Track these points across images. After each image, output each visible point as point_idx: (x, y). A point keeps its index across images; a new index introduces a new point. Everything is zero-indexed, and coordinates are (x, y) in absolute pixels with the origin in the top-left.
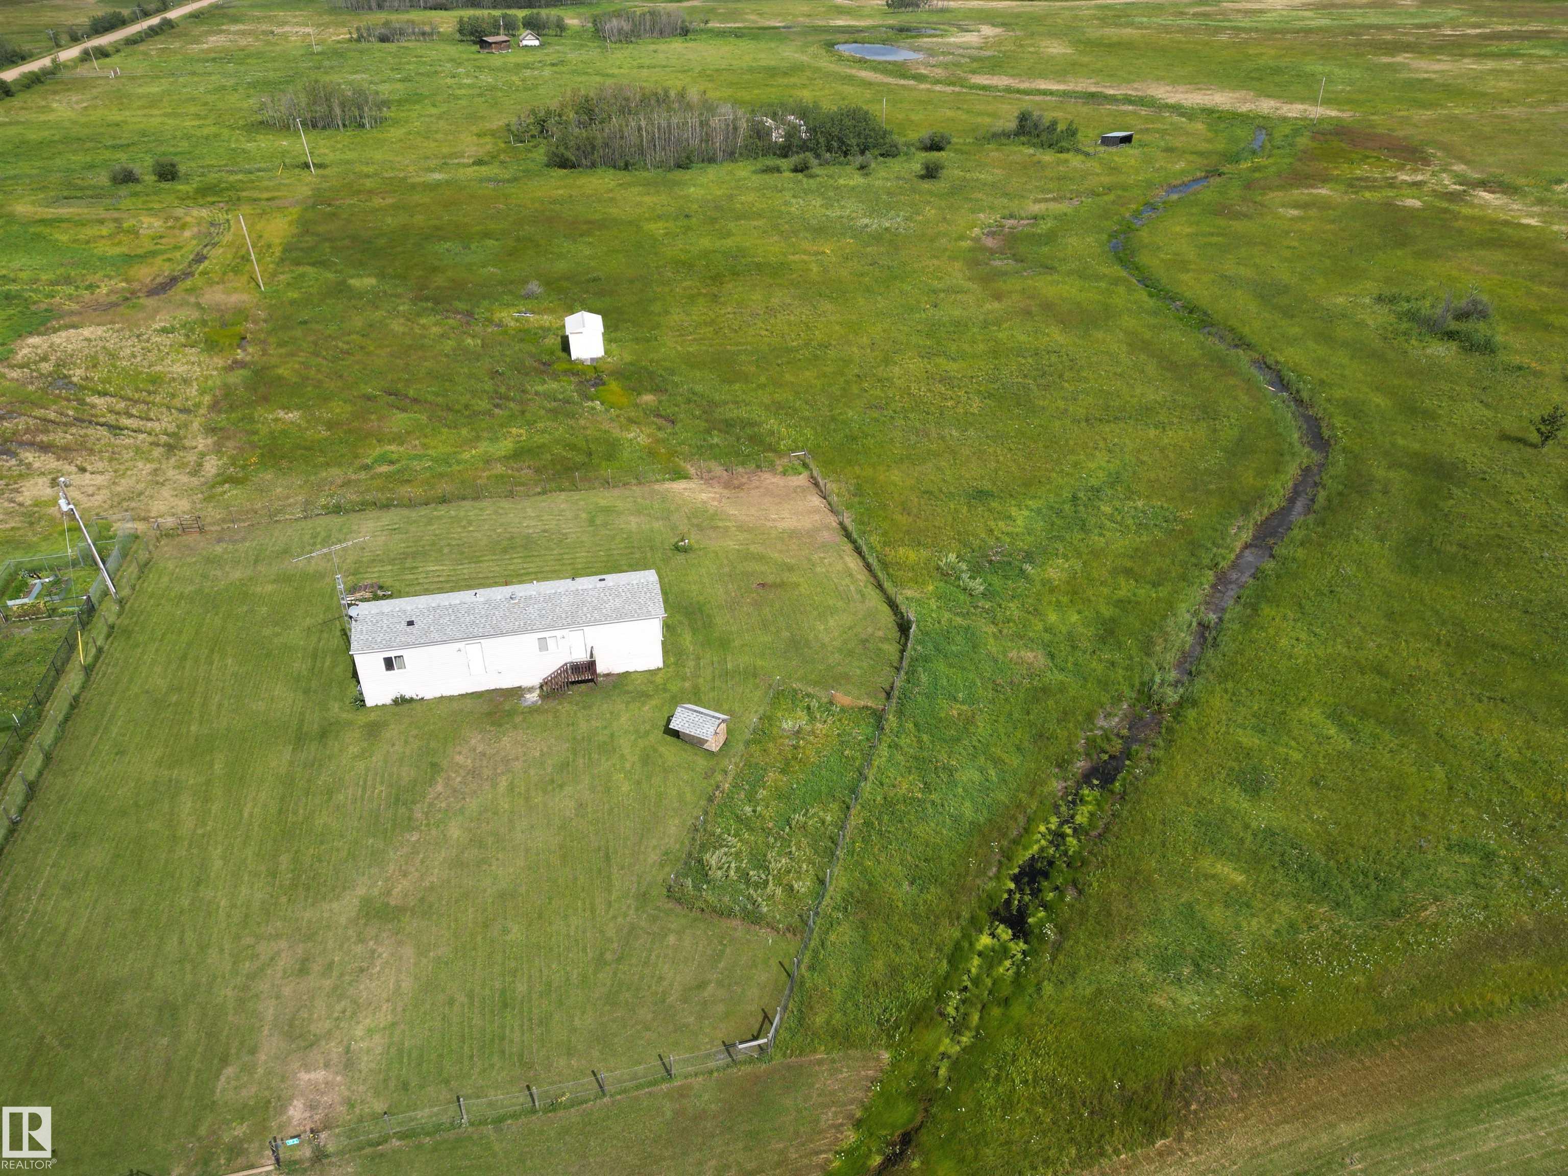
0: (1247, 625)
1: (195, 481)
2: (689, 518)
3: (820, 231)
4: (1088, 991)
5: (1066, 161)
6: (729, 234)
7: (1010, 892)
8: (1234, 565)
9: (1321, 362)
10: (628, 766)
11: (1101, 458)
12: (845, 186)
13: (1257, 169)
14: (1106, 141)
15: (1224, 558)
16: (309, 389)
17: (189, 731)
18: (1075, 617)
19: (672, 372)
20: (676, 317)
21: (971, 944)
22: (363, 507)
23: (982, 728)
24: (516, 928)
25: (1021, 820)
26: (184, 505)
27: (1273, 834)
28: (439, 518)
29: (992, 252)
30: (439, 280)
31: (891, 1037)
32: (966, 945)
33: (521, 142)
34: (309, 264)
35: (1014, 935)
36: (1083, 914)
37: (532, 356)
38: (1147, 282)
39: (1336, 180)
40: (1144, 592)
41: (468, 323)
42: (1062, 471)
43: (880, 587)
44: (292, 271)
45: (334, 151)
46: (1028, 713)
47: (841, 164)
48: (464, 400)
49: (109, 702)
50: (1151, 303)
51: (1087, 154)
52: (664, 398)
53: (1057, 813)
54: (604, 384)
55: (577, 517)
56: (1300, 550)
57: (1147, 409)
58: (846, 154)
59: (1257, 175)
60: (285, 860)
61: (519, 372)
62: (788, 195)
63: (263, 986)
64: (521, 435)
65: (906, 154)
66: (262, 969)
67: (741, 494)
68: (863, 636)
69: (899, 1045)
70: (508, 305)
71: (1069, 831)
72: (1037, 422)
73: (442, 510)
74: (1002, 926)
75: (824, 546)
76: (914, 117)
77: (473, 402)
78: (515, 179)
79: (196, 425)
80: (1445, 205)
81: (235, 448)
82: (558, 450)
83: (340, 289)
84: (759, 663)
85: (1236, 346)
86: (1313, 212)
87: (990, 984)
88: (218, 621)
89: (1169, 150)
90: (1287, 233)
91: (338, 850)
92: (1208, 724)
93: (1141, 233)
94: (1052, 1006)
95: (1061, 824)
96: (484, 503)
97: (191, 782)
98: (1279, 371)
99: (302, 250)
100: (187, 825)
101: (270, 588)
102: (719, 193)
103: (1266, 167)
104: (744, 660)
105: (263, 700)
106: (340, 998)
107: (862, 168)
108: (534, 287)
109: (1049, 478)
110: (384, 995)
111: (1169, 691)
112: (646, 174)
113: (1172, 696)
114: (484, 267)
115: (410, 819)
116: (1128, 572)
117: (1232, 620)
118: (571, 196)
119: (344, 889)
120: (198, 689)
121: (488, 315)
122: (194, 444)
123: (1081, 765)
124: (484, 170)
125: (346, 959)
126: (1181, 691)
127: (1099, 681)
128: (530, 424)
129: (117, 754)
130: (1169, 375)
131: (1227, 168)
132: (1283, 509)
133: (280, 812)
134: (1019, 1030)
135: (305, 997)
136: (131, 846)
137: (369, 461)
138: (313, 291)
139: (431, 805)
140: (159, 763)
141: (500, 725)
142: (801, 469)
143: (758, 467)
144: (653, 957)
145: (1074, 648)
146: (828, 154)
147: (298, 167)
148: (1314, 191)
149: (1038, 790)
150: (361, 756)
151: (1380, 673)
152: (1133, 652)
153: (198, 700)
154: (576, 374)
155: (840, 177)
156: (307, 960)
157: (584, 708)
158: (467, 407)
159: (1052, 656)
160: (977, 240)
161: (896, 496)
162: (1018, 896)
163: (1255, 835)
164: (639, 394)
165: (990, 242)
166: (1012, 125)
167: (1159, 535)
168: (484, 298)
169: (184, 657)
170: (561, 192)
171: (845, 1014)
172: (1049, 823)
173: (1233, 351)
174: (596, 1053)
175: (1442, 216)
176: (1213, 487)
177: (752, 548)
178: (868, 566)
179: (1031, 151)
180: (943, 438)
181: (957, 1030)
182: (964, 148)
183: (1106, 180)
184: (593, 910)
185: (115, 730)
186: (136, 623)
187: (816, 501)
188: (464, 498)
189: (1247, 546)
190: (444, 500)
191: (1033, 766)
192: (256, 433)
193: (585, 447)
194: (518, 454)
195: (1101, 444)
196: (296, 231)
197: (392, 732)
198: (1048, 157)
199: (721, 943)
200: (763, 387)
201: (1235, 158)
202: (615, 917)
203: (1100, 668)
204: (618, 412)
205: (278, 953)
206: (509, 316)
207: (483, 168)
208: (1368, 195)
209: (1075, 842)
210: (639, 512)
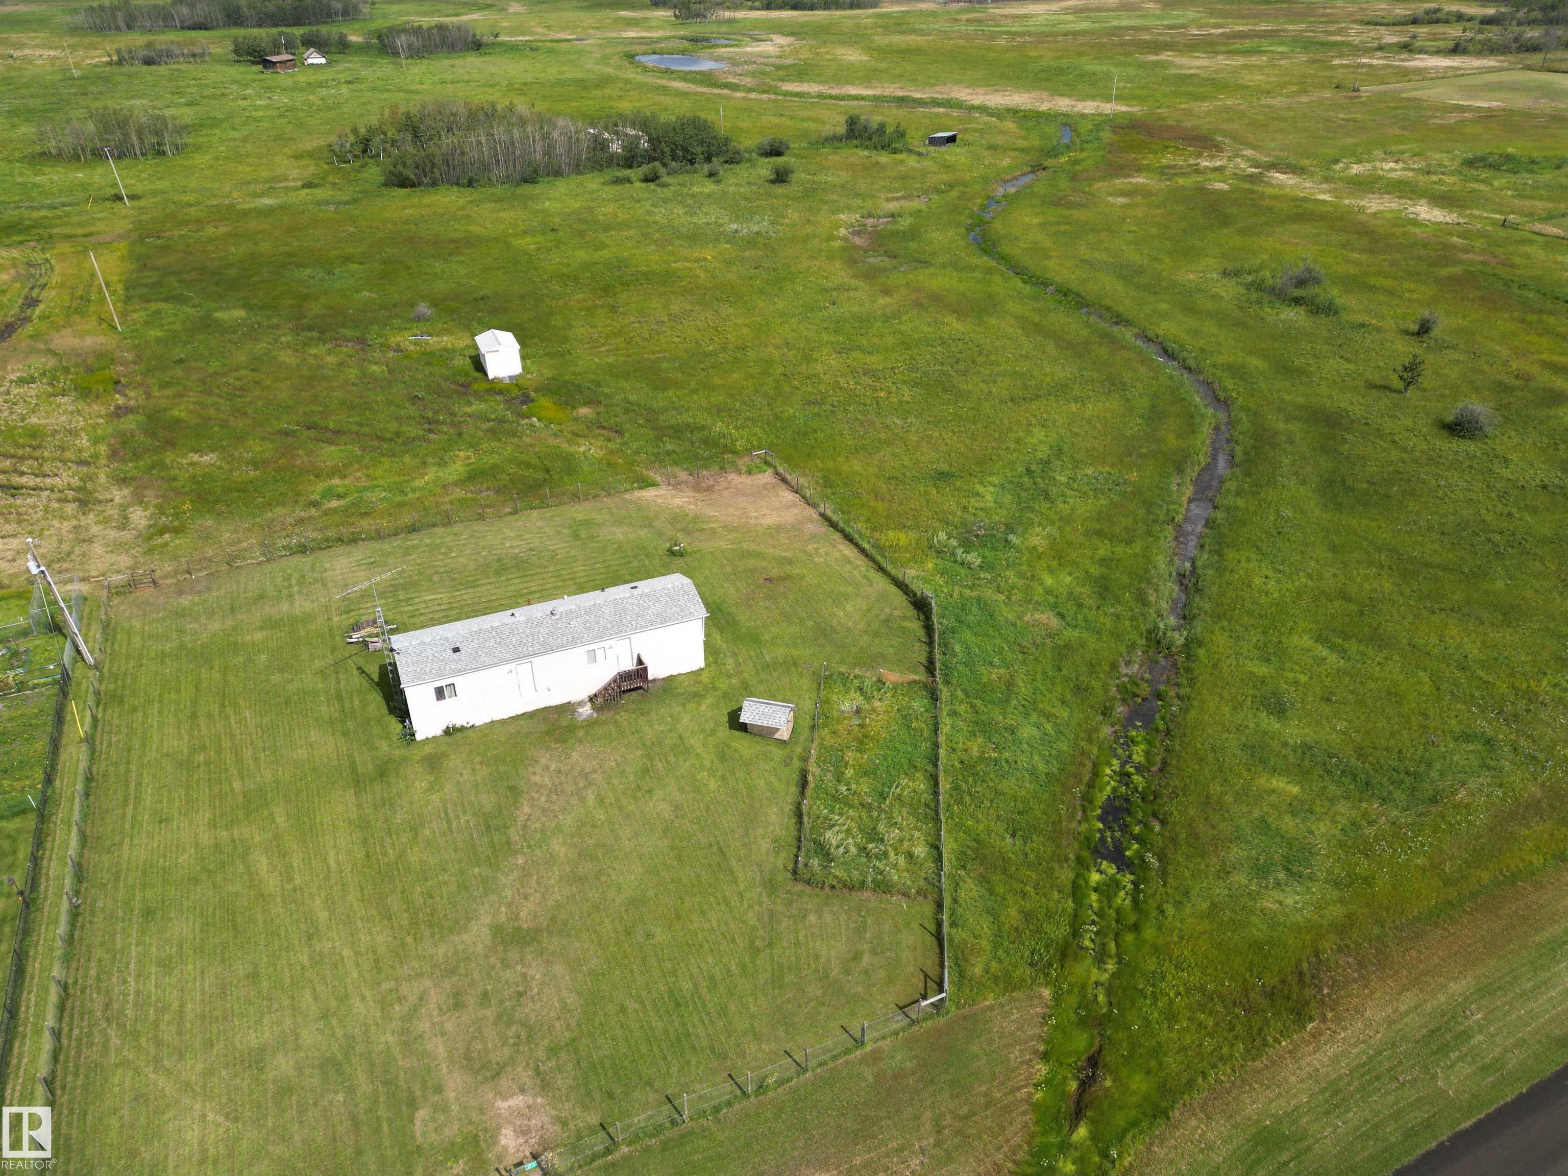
0: (1220, 571)
1: (126, 535)
2: (672, 524)
3: (694, 237)
4: (1204, 906)
5: (902, 161)
6: (602, 246)
7: (1100, 830)
8: (1186, 519)
9: (1196, 333)
10: (708, 764)
11: (1039, 434)
12: (701, 193)
13: (1076, 162)
14: (934, 142)
15: (1177, 513)
16: (216, 429)
17: (232, 790)
18: (1068, 579)
19: (599, 385)
20: (580, 330)
21: (1087, 882)
22: (328, 544)
23: (1023, 688)
24: (658, 931)
25: (1089, 765)
26: (124, 561)
27: (1311, 748)
28: (415, 547)
29: (866, 251)
30: (315, 309)
31: (1047, 975)
32: (1082, 882)
33: (345, 162)
34: (161, 300)
35: (1118, 868)
36: (1174, 840)
37: (447, 379)
38: (1018, 270)
39: (1147, 169)
40: (1119, 550)
41: (362, 350)
42: (1008, 448)
43: (881, 569)
44: (145, 309)
45: (141, 181)
46: (1060, 670)
47: (688, 172)
48: (393, 426)
49: (128, 771)
50: (1028, 289)
51: (920, 154)
52: (602, 409)
53: (1116, 756)
54: (533, 401)
55: (559, 533)
56: (1238, 499)
57: (1062, 386)
58: (692, 162)
59: (1078, 168)
60: (394, 903)
61: (439, 396)
62: (647, 205)
63: (423, 1026)
64: (469, 458)
65: (749, 160)
66: (416, 1008)
67: (714, 496)
68: (882, 617)
69: (1056, 981)
70: (400, 329)
71: (1132, 770)
72: (968, 404)
73: (414, 539)
74: (1105, 863)
75: (813, 538)
76: (743, 125)
77: (402, 429)
78: (355, 201)
79: (102, 478)
80: (1248, 186)
81: (158, 497)
82: (513, 469)
83: (206, 324)
84: (795, 653)
85: (1117, 323)
86: (1138, 199)
87: (1114, 915)
88: (216, 676)
89: (992, 148)
90: (1123, 219)
91: (446, 883)
92: (1219, 660)
93: (994, 225)
94: (1179, 925)
95: (1123, 765)
96: (457, 528)
97: (257, 839)
98: (1161, 343)
99: (146, 285)
100: (272, 883)
101: (259, 636)
102: (576, 206)
103: (1083, 160)
104: (780, 652)
105: (301, 747)
106: (509, 1024)
107: (711, 175)
108: (423, 308)
109: (999, 456)
110: (553, 1014)
111: (1176, 635)
112: (493, 190)
113: (1179, 639)
114: (357, 292)
115: (508, 843)
116: (1099, 533)
117: (1205, 567)
118: (423, 216)
119: (469, 920)
120: (224, 745)
121: (382, 340)
122: (109, 497)
123: (1120, 710)
124: (319, 193)
125: (500, 986)
126: (1185, 633)
127: (1112, 634)
128: (472, 446)
129: (160, 822)
130: (1069, 353)
131: (1049, 162)
132: (1208, 465)
133: (368, 855)
134: (1156, 949)
135: (471, 1030)
136: (218, 912)
137: (316, 497)
138: (178, 327)
139: (525, 827)
140: (213, 825)
141: (564, 742)
142: (765, 467)
143: (721, 468)
144: (801, 938)
145: (1080, 606)
146: (674, 163)
147: (108, 199)
148: (1134, 180)
149: (1094, 736)
150: (431, 788)
151: (1344, 598)
152: (1132, 604)
153: (229, 757)
154: (500, 392)
155: (692, 184)
156: (458, 993)
157: (642, 714)
158: (398, 434)
159: (1063, 617)
160: (845, 239)
161: (864, 483)
162: (1108, 834)
163: (1294, 751)
164: (574, 408)
165: (858, 241)
166: (842, 130)
167: (1116, 498)
168: (371, 323)
169: (194, 716)
170: (409, 212)
171: (1000, 961)
172: (1111, 765)
173: (1115, 328)
174: (781, 1033)
175: (1250, 196)
176: (1144, 450)
177: (745, 546)
178: (863, 551)
179: (866, 153)
180: (888, 427)
181: (1100, 958)
182: (802, 152)
183: (945, 177)
184: (727, 902)
185: (148, 799)
186: (124, 687)
187: (788, 496)
188: (434, 526)
189: (1190, 501)
190: (413, 529)
191: (1081, 716)
192: (175, 479)
193: (539, 464)
194: (473, 477)
195: (1034, 421)
196: (133, 266)
197: (454, 761)
198: (884, 158)
199: (860, 915)
200: (695, 391)
201: (1053, 153)
202: (751, 907)
203: (1108, 623)
204: (558, 427)
205: (426, 991)
206: (406, 339)
207: (316, 191)
208: (1180, 181)
209: (1141, 779)
210: (619, 522)
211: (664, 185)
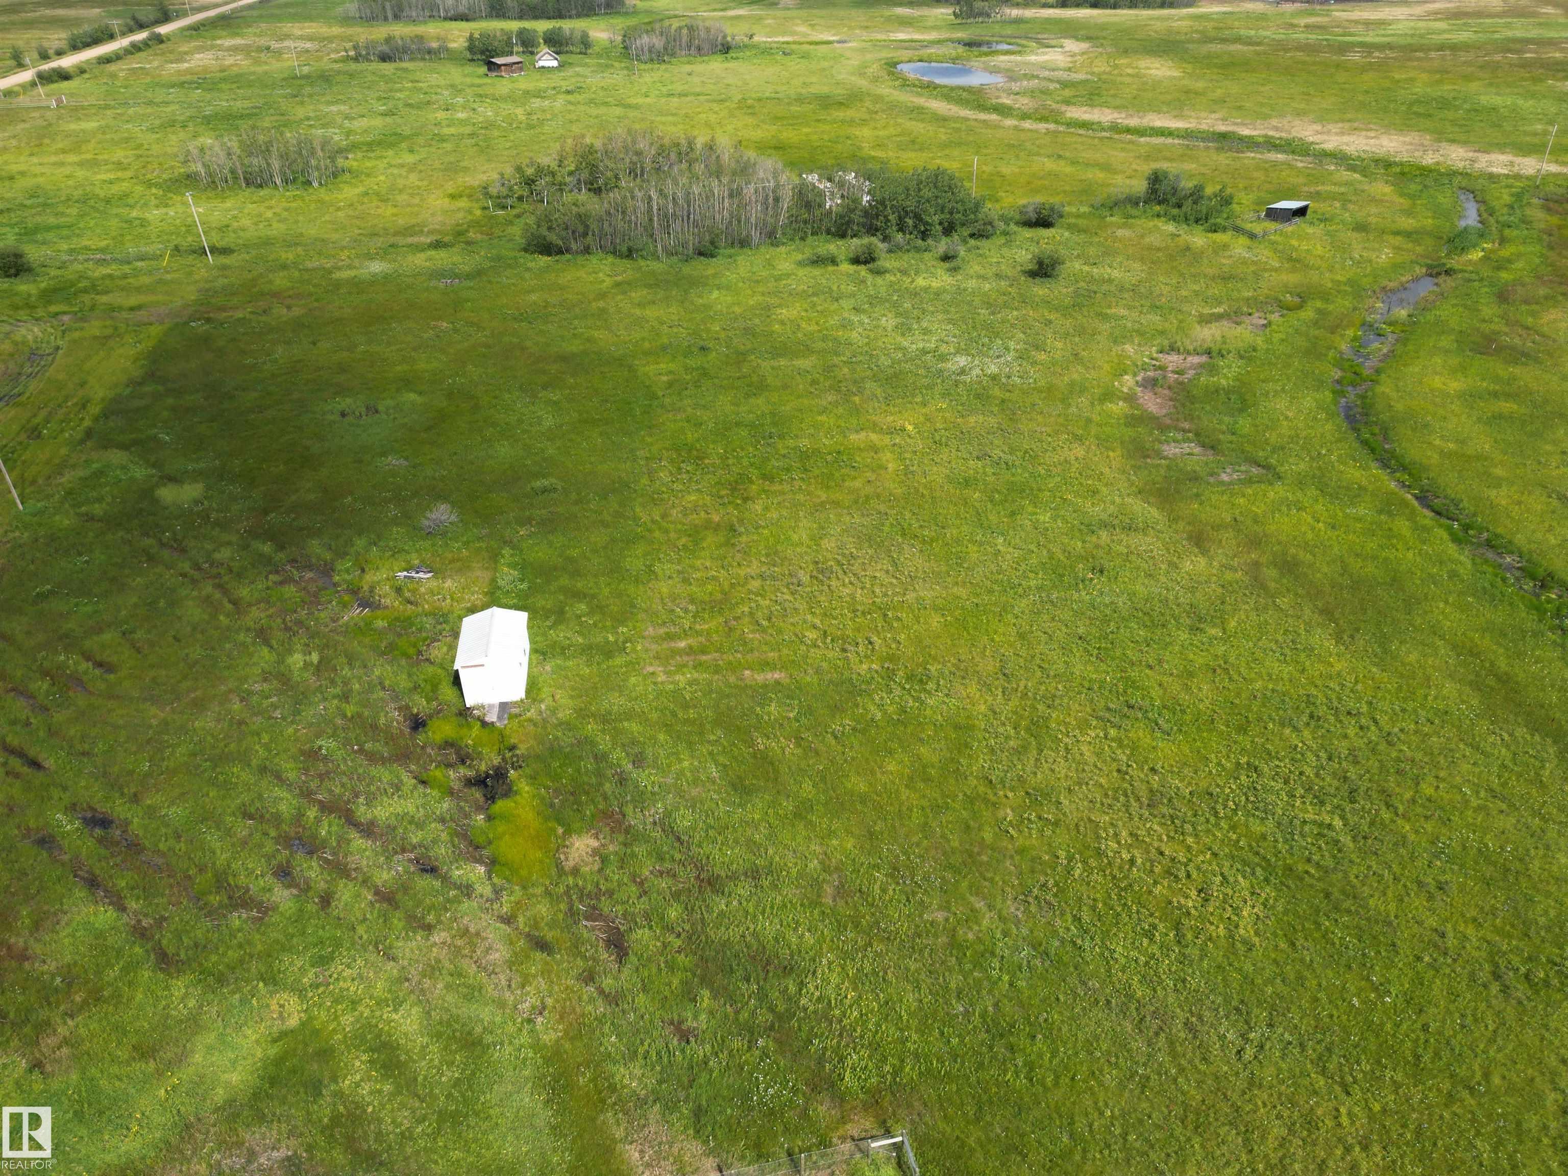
3: (897, 380)
5: (1225, 247)
6: (760, 388)
12: (926, 289)
13: (1499, 264)
14: (1274, 215)
19: (639, 759)
20: (665, 586)
29: (1162, 428)
30: (304, 488)
33: (502, 208)
41: (315, 596)
47: (918, 249)
51: (1252, 236)
52: (614, 847)
54: (506, 795)
58: (924, 235)
62: (847, 308)
65: (1005, 233)
70: (394, 550)
78: (479, 273)
83: (142, 508)
93: (1379, 389)
99: (127, 413)
102: (751, 302)
107: (946, 258)
112: (655, 266)
118: (546, 306)
121: (356, 574)
131: (1454, 261)
138: (99, 509)
146: (900, 236)
160: (1130, 398)
164: (568, 831)
165: (1152, 404)
166: (1140, 186)
168: (361, 532)
170: (535, 297)
179: (1171, 227)
196: (138, 373)
201: (1457, 242)
206: (391, 577)
207: (441, 254)
211: (879, 272)
